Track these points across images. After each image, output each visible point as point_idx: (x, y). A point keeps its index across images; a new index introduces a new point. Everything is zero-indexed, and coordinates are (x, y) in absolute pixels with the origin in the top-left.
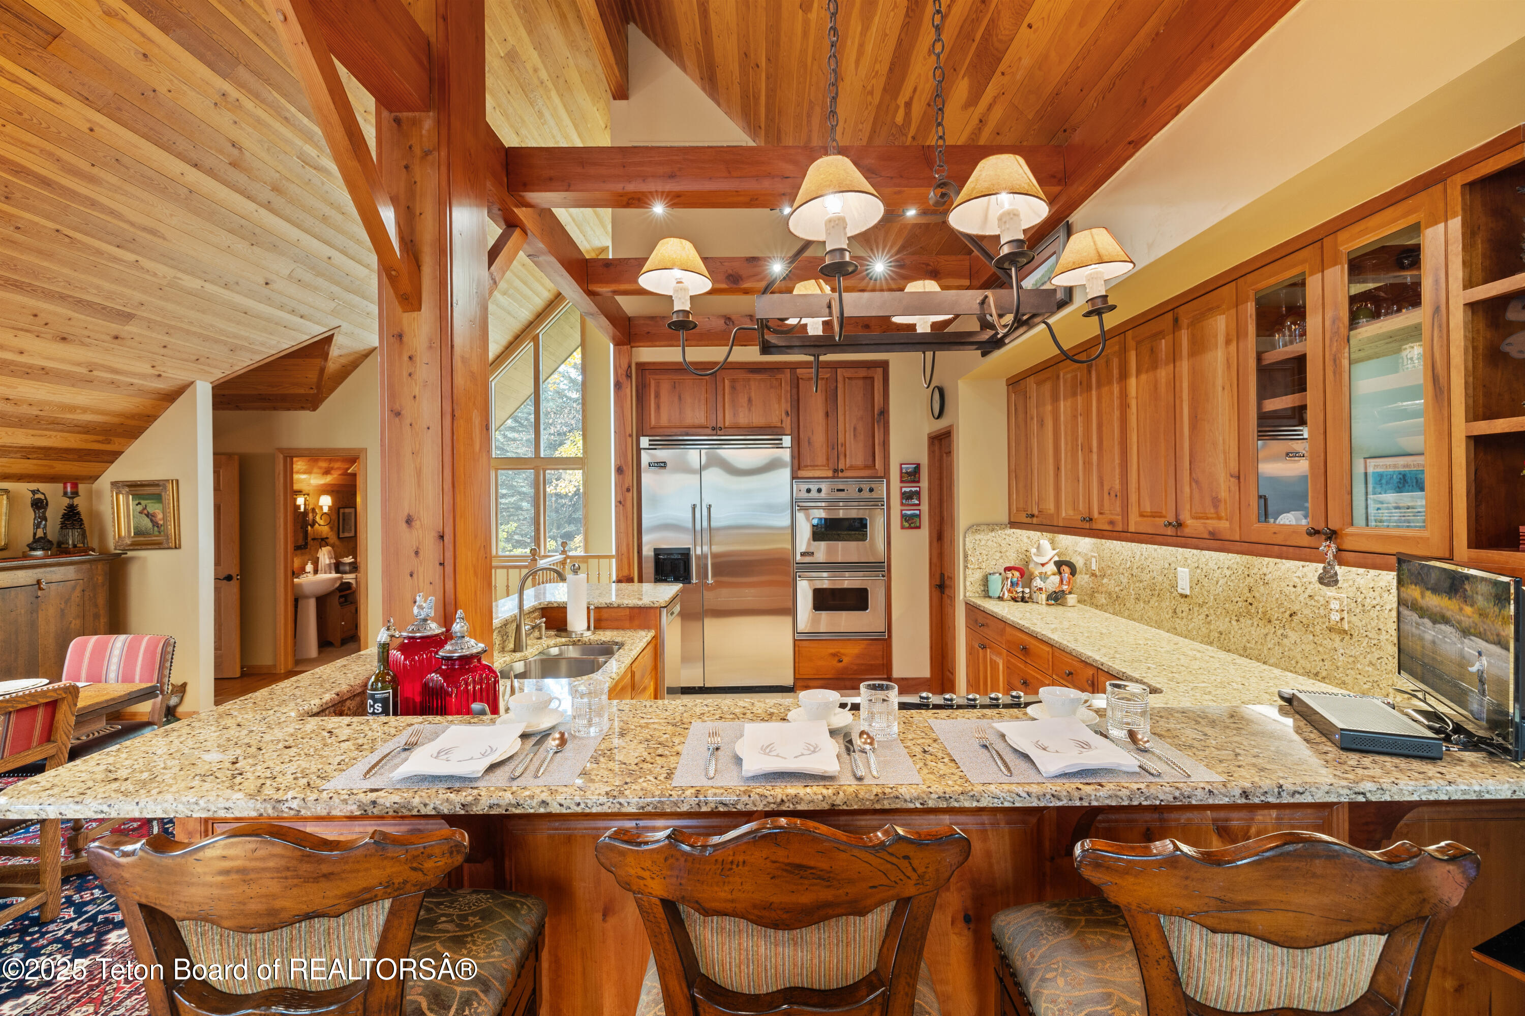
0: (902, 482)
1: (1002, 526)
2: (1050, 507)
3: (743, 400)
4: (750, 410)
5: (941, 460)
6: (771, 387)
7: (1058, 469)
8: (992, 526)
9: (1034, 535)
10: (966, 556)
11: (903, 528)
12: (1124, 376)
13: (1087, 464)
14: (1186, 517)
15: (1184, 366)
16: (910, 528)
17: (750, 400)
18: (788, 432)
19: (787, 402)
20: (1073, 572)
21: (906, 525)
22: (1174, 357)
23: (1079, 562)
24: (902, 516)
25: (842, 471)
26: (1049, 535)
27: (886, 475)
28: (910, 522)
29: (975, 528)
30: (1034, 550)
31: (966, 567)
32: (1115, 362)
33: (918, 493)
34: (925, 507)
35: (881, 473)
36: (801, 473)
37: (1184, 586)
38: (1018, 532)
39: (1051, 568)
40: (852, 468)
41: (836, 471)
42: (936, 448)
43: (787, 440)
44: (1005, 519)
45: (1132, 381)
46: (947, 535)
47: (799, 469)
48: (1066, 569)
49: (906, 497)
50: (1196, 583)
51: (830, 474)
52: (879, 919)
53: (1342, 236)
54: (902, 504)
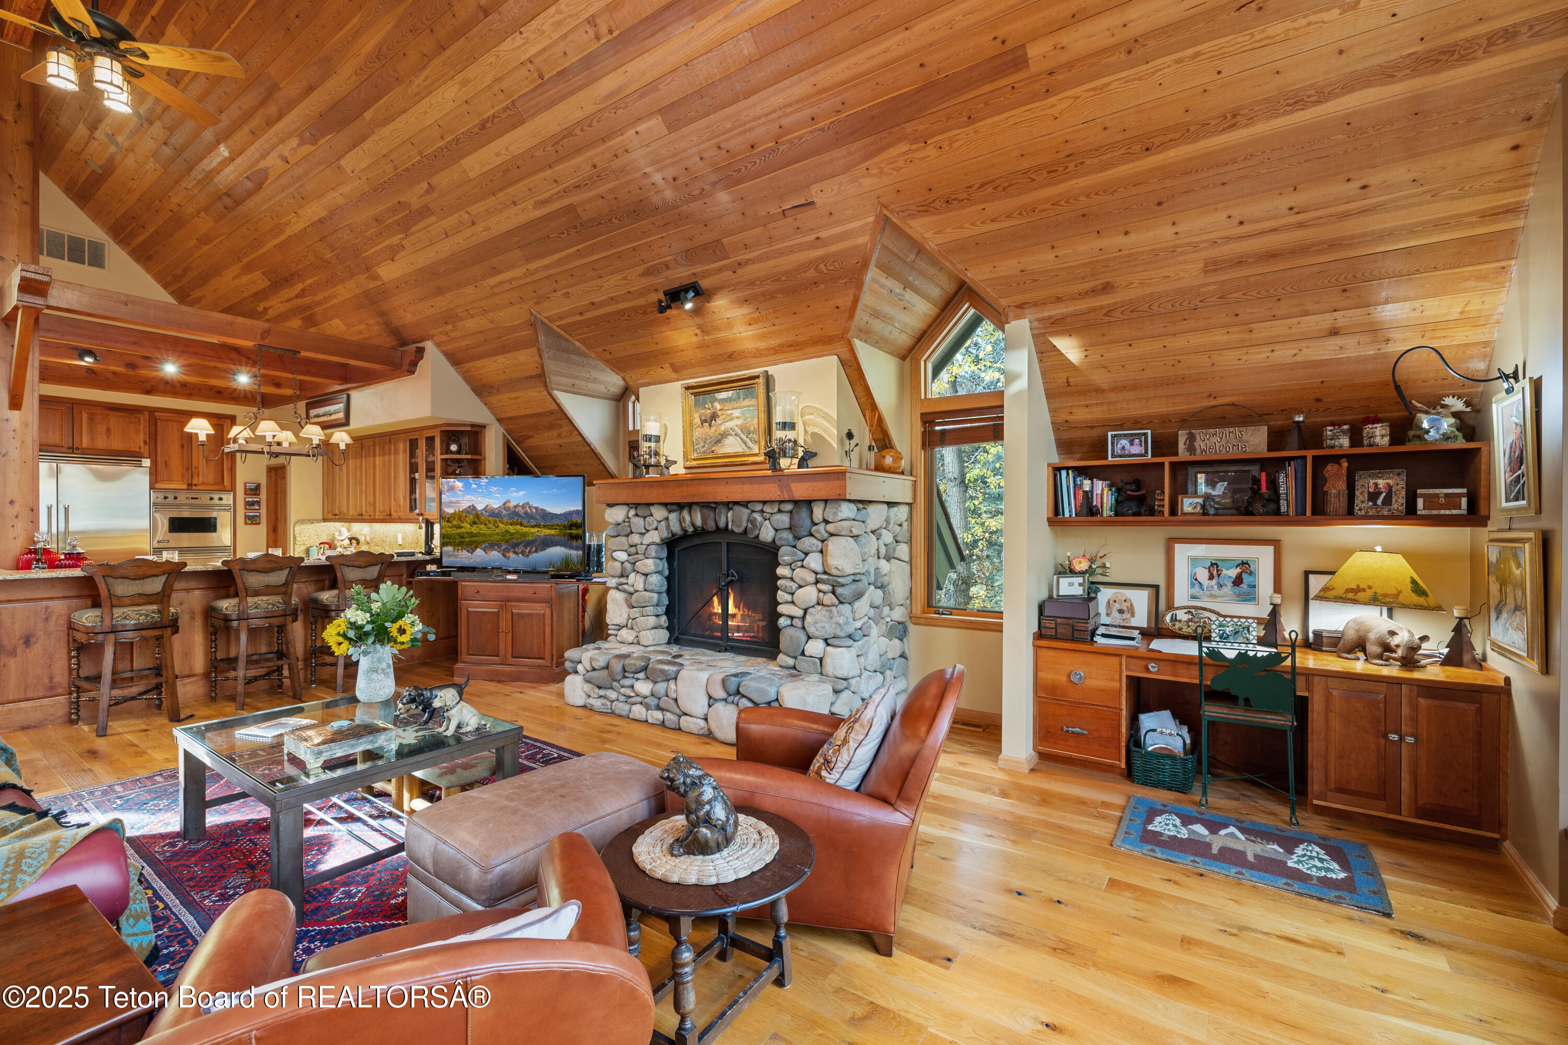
0: (246, 494)
1: (318, 521)
2: (345, 510)
3: (102, 429)
4: (108, 437)
5: (276, 482)
6: (130, 422)
7: (348, 491)
8: (312, 521)
9: (338, 525)
10: (295, 538)
11: (246, 523)
12: (374, 456)
13: (361, 490)
14: (393, 513)
15: (392, 456)
16: (252, 524)
17: (108, 430)
18: (146, 454)
19: (145, 434)
20: (358, 543)
21: (249, 522)
22: (390, 454)
23: (362, 539)
24: (246, 516)
25: (196, 485)
26: (347, 524)
27: (233, 489)
28: (252, 520)
29: (302, 521)
30: (337, 534)
31: (295, 544)
32: (372, 449)
33: (258, 503)
34: (263, 511)
35: (228, 488)
36: (157, 486)
37: (400, 542)
38: (328, 524)
39: (347, 542)
40: (203, 484)
41: (190, 485)
42: (273, 477)
43: (147, 462)
44: (320, 517)
45: (377, 458)
46: (280, 529)
47: (156, 482)
48: (354, 541)
49: (249, 504)
50: (403, 539)
51: (185, 487)
52: (286, 572)
53: (425, 432)
54: (246, 509)
